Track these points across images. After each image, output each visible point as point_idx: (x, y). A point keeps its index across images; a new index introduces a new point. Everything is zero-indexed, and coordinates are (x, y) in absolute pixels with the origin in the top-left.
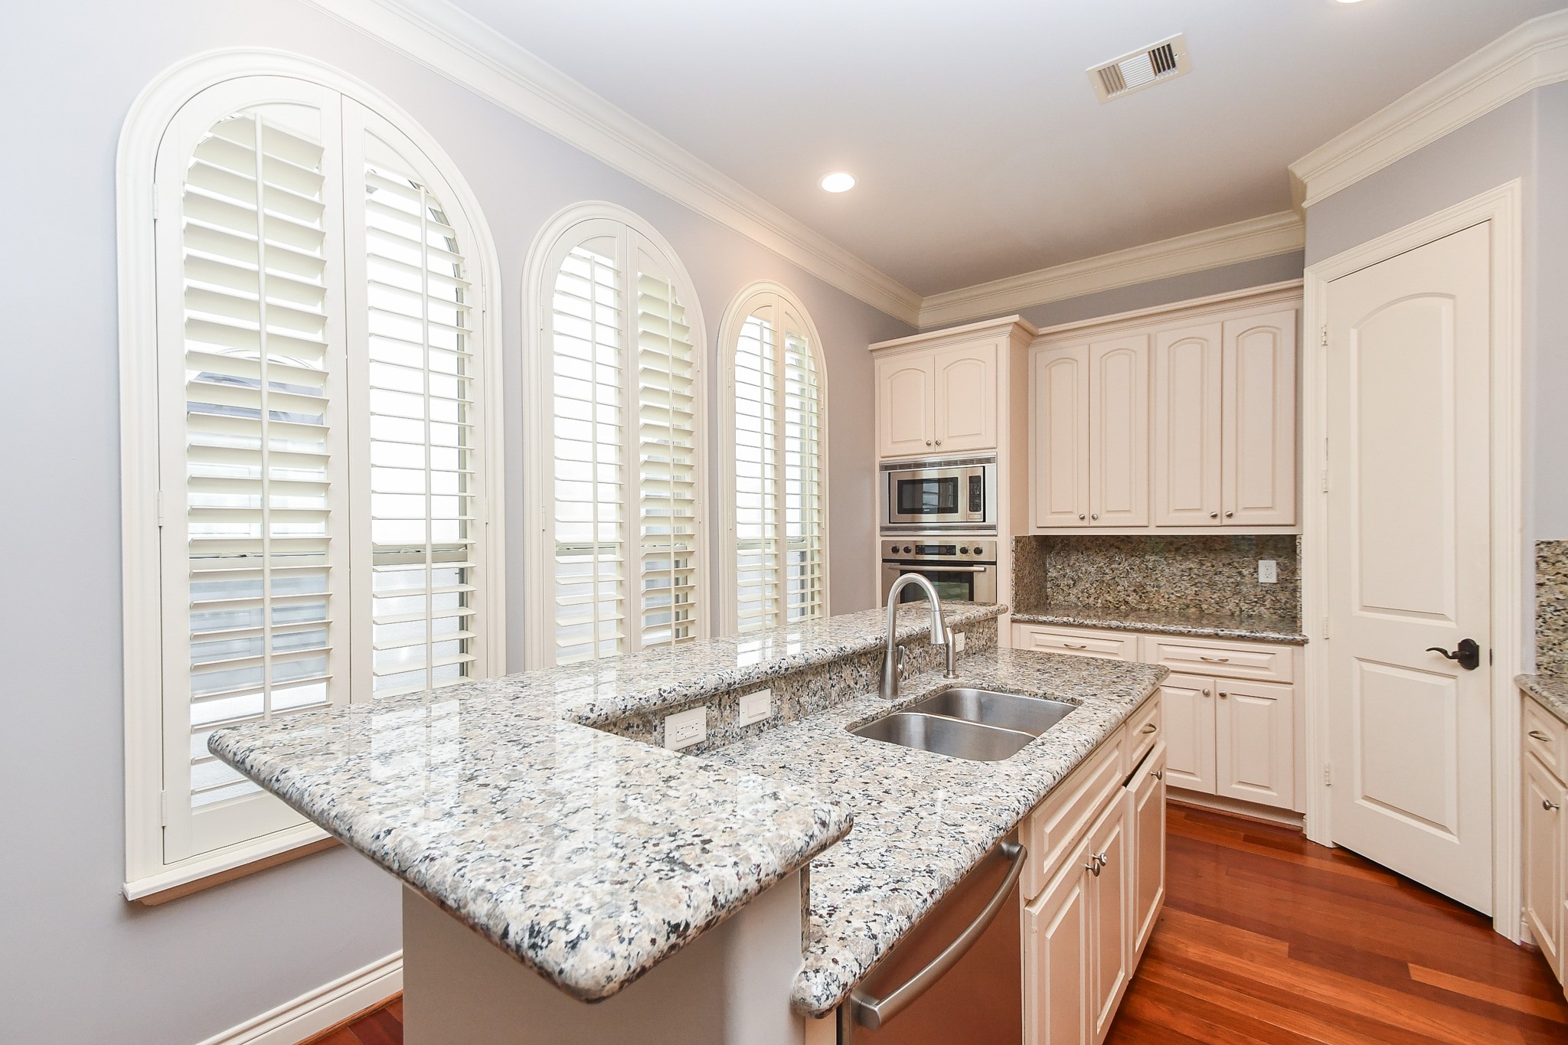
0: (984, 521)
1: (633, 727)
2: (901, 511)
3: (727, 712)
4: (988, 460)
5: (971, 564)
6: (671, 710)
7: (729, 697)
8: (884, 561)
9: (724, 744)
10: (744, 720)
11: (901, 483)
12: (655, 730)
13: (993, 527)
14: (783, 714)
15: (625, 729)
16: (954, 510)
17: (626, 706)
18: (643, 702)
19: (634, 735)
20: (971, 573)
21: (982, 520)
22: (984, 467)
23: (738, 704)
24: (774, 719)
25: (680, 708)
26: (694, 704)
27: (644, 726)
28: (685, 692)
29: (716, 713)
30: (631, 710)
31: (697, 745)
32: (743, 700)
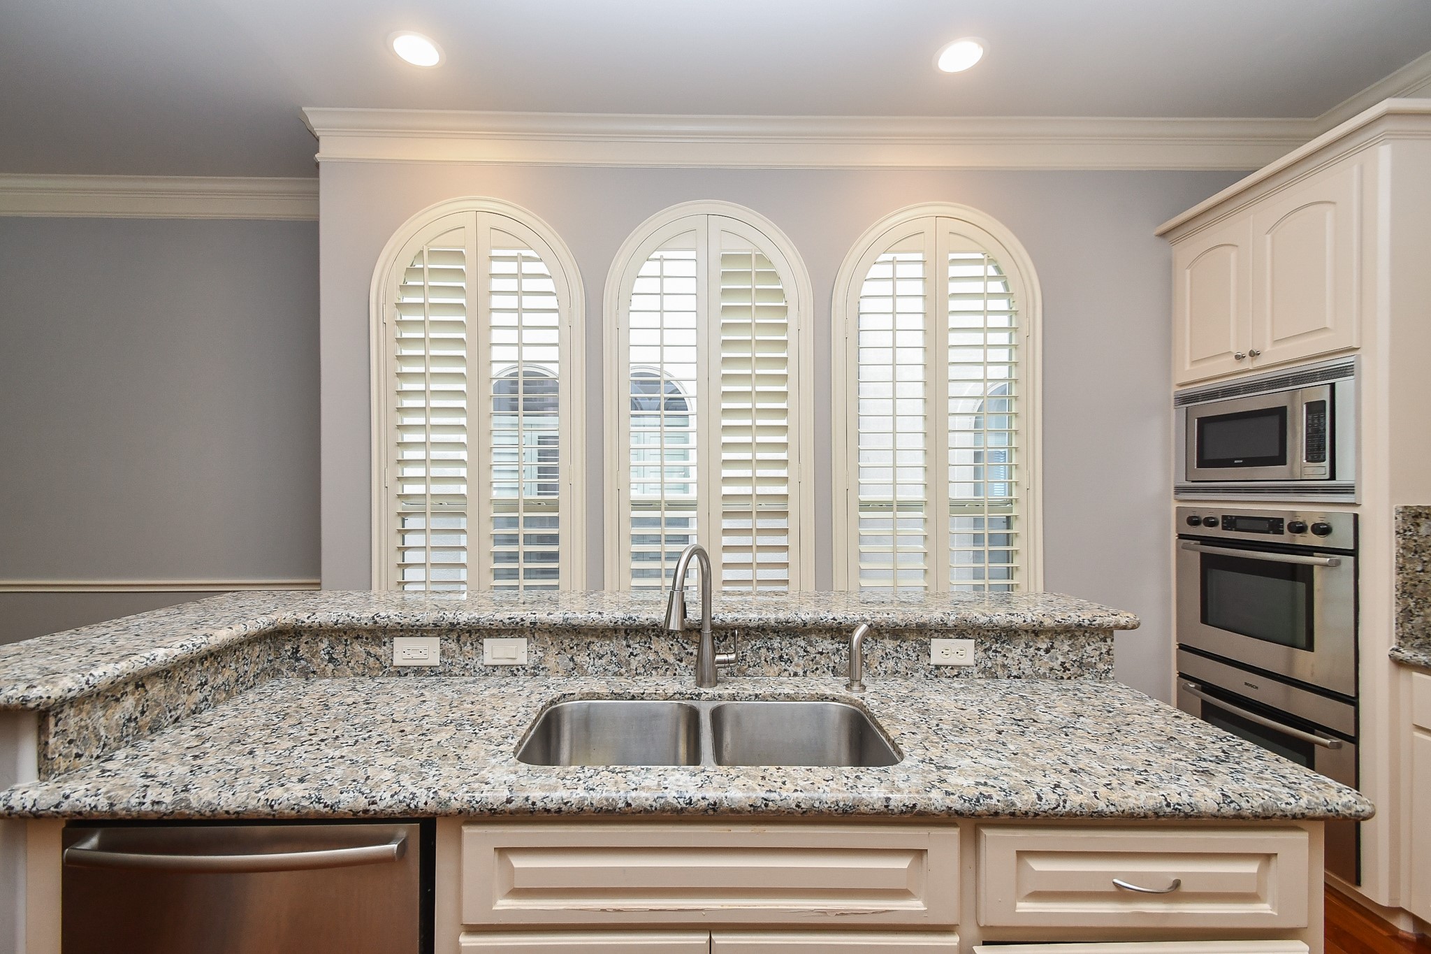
0: (1333, 477)
1: (362, 638)
2: (1202, 464)
3: (468, 647)
4: (1344, 371)
5: (1310, 550)
6: (401, 633)
7: (470, 636)
8: (1181, 536)
9: (463, 675)
10: (488, 660)
11: (1203, 422)
12: (384, 645)
13: (1349, 490)
14: (547, 666)
15: (354, 638)
16: (1280, 460)
17: (337, 620)
18: (355, 621)
19: (363, 644)
20: (1310, 568)
21: (1327, 476)
22: (1333, 386)
23: (482, 644)
24: (534, 668)
25: (411, 634)
26: (427, 633)
27: (373, 639)
28: (399, 621)
29: (454, 646)
30: (343, 624)
31: (430, 667)
32: (487, 642)
